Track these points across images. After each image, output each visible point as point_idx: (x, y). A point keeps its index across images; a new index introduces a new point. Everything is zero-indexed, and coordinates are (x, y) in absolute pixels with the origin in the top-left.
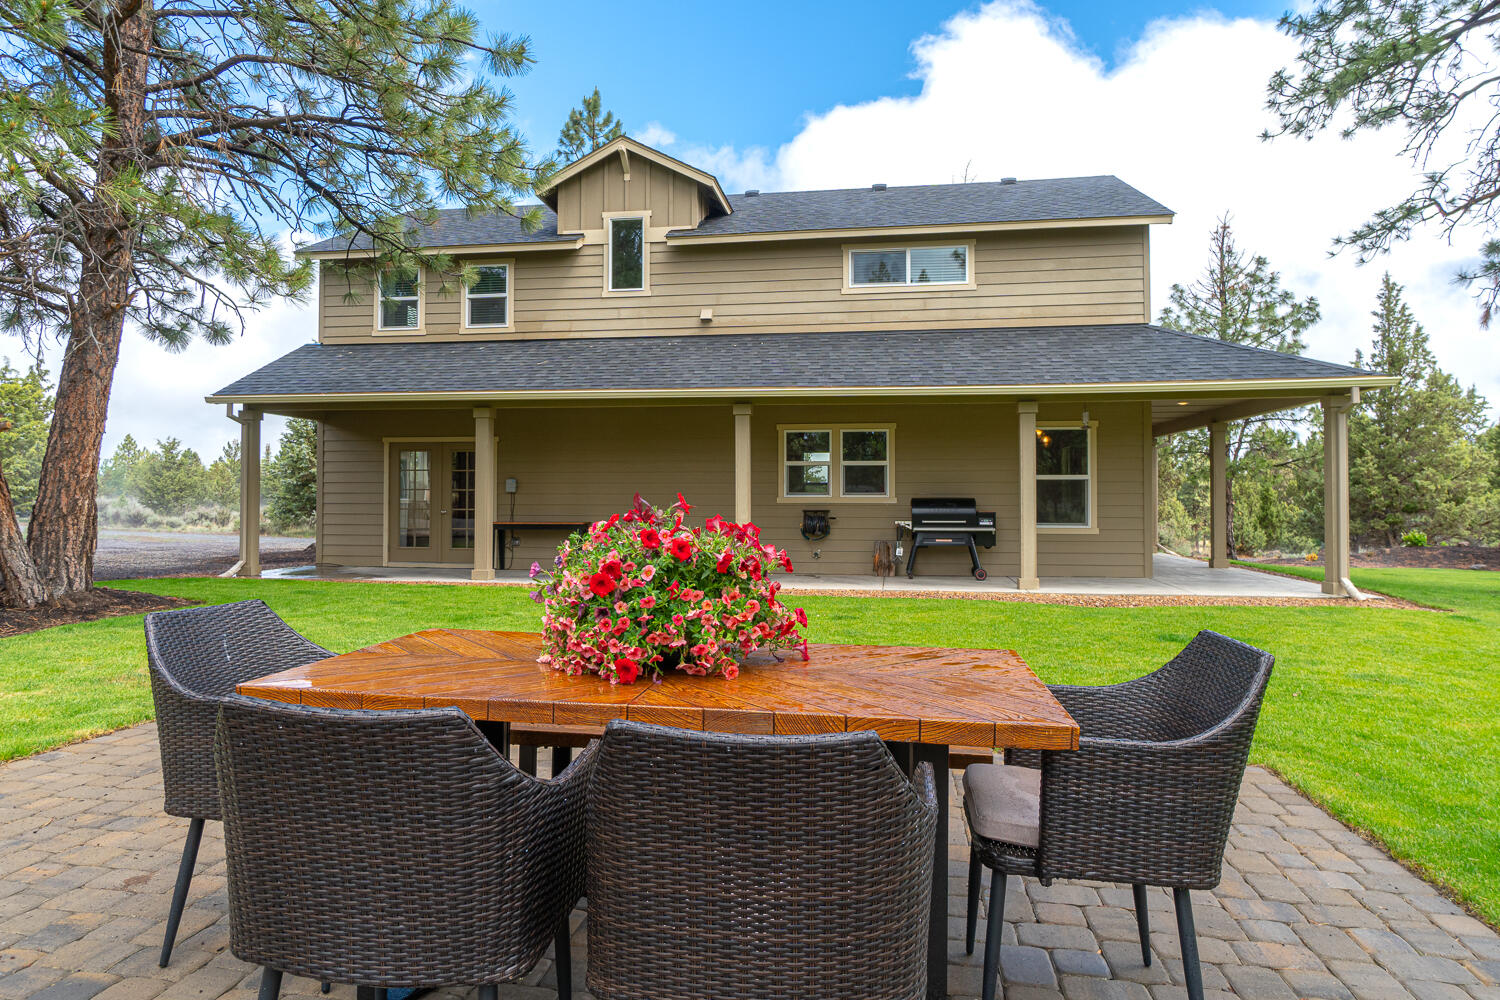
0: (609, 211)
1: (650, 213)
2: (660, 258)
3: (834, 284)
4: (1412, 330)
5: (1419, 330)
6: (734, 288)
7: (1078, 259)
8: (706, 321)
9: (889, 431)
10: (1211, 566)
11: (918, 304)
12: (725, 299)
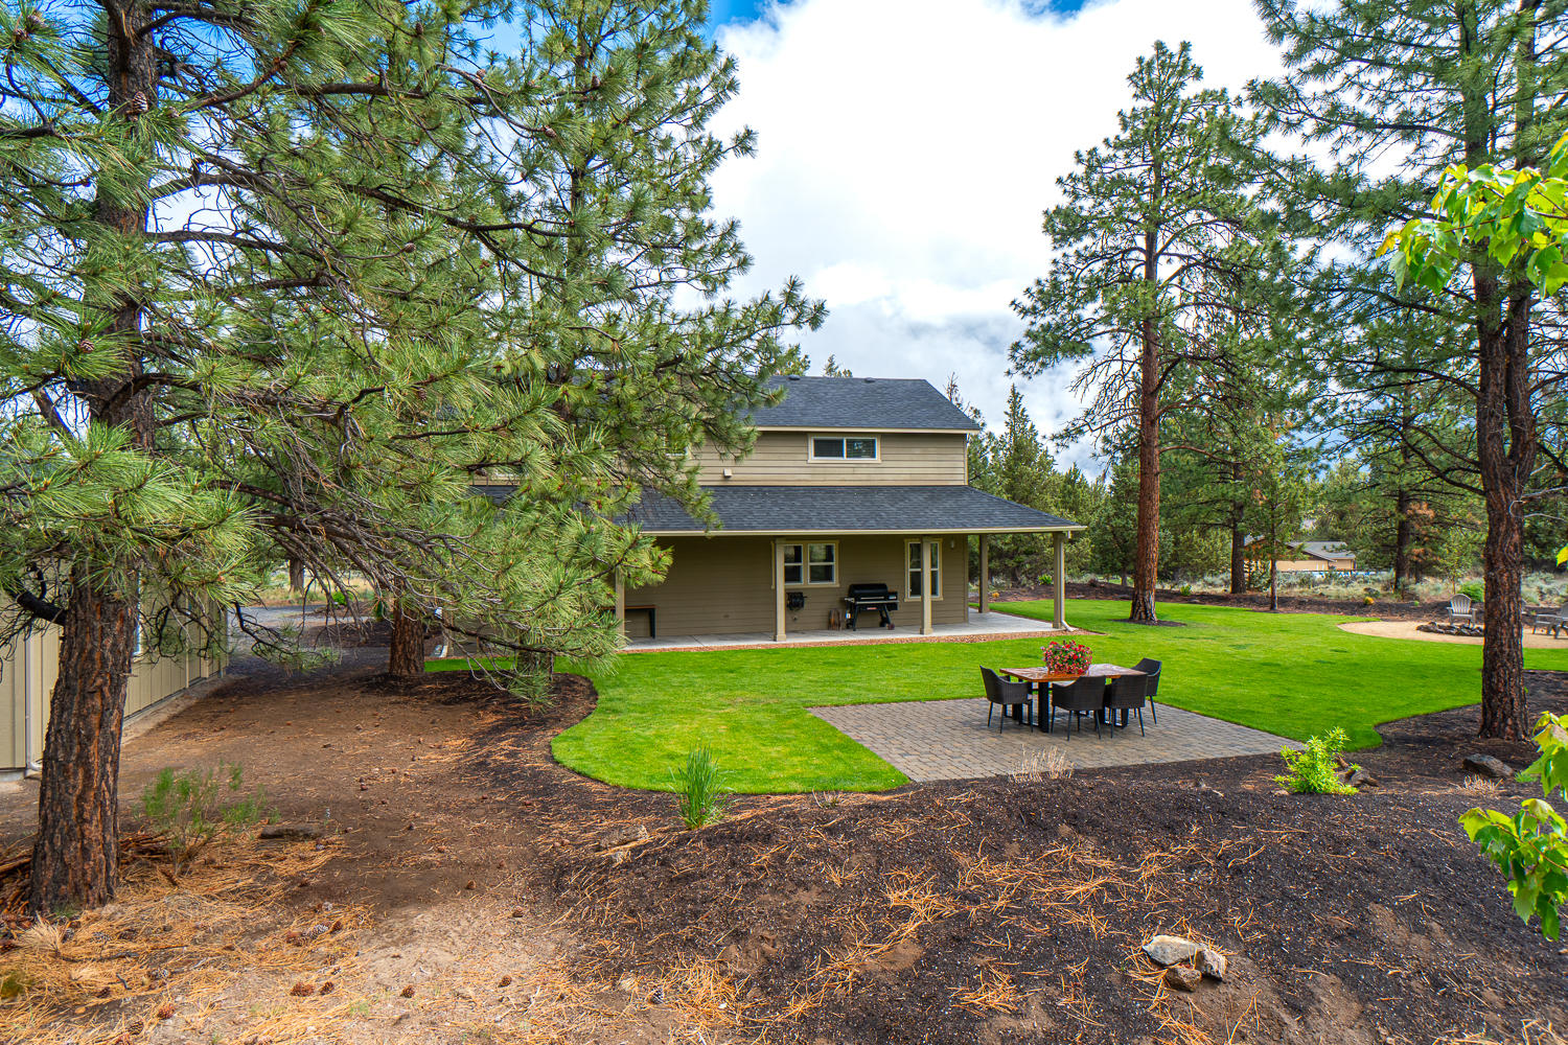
3: (803, 457)
4: (1028, 427)
5: (1032, 427)
7: (932, 449)
8: (727, 477)
9: (835, 545)
10: (980, 611)
11: (850, 471)
12: (739, 464)
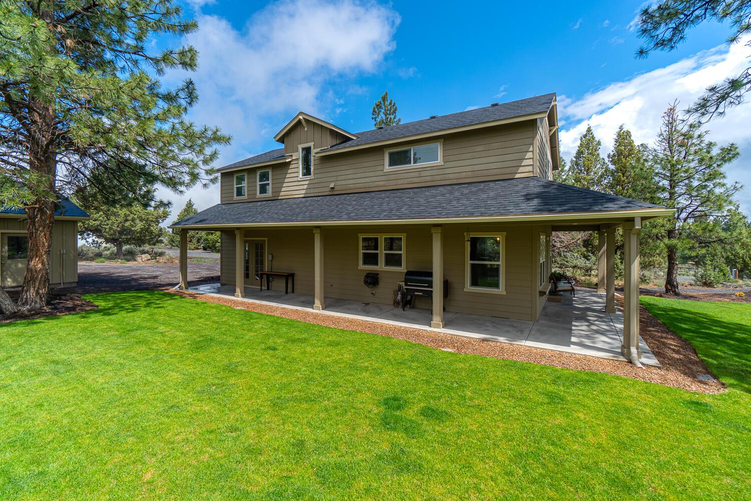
0: (300, 144)
1: (313, 143)
2: (317, 162)
3: (380, 168)
6: (343, 173)
8: (332, 188)
9: (403, 236)
11: (416, 174)
12: (340, 178)
